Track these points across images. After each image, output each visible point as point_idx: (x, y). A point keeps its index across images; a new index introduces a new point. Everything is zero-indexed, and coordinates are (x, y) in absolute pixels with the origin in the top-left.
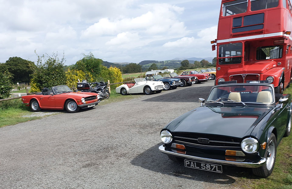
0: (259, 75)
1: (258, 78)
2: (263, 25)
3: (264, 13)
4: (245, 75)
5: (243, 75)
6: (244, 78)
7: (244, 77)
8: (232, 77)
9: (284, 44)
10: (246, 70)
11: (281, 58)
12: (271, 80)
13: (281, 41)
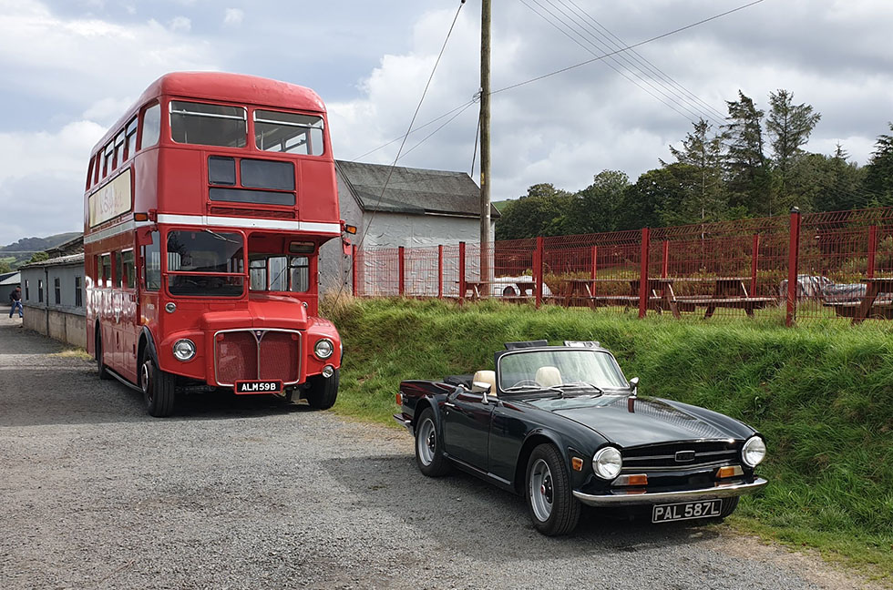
0: (298, 332)
2: (295, 197)
3: (292, 162)
4: (262, 331)
5: (256, 331)
6: (258, 342)
7: (259, 337)
9: (312, 254)
10: (263, 318)
11: (307, 292)
12: (327, 349)
13: (306, 244)
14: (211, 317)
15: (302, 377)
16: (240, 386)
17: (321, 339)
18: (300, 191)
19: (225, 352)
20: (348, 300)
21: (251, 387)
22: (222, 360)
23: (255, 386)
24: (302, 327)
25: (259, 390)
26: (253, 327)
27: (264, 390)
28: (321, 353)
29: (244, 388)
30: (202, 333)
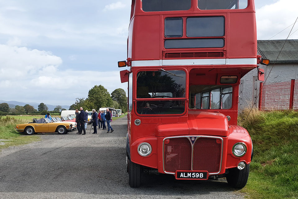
0: (222, 138)
1: (220, 144)
2: (224, 41)
3: (223, 16)
4: (195, 138)
5: (191, 138)
6: (192, 145)
7: (193, 142)
8: (168, 140)
9: (235, 84)
10: (197, 128)
11: (230, 109)
12: (242, 149)
13: (232, 77)
14: (162, 128)
15: (222, 170)
16: (179, 174)
17: (237, 142)
18: (228, 37)
19: (170, 151)
20: (256, 113)
21: (186, 175)
22: (168, 156)
23: (189, 175)
24: (224, 134)
25: (192, 178)
26: (189, 135)
27: (195, 178)
28: (237, 153)
29: (182, 175)
30: (156, 139)
